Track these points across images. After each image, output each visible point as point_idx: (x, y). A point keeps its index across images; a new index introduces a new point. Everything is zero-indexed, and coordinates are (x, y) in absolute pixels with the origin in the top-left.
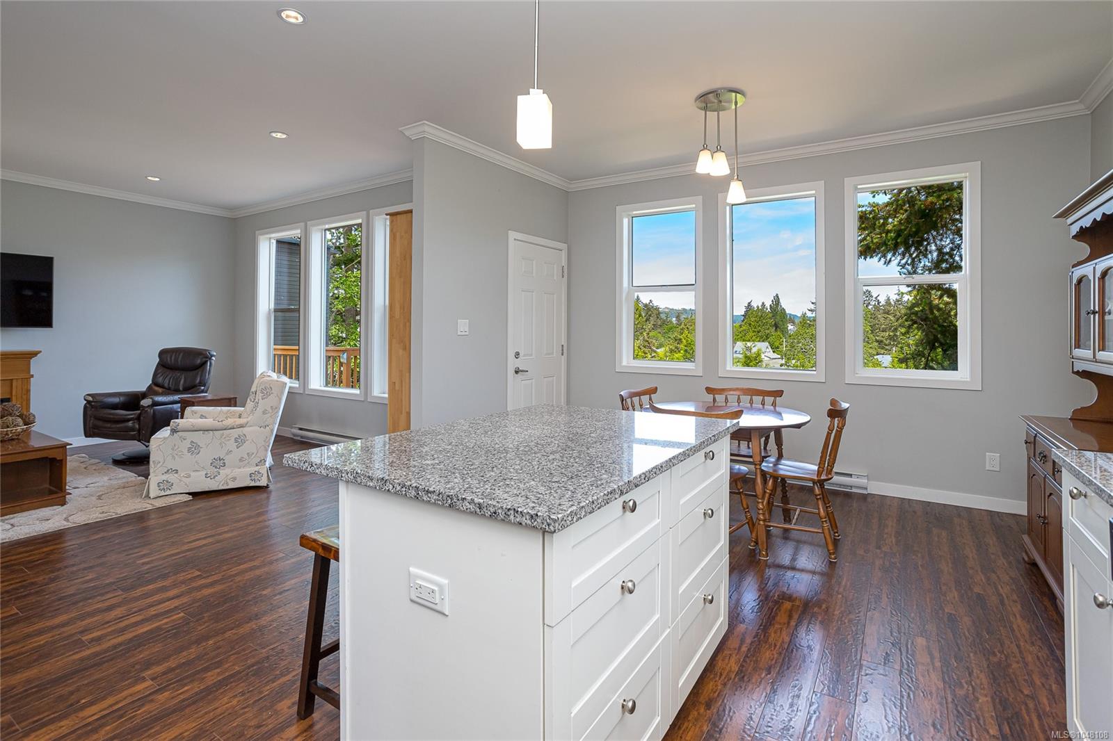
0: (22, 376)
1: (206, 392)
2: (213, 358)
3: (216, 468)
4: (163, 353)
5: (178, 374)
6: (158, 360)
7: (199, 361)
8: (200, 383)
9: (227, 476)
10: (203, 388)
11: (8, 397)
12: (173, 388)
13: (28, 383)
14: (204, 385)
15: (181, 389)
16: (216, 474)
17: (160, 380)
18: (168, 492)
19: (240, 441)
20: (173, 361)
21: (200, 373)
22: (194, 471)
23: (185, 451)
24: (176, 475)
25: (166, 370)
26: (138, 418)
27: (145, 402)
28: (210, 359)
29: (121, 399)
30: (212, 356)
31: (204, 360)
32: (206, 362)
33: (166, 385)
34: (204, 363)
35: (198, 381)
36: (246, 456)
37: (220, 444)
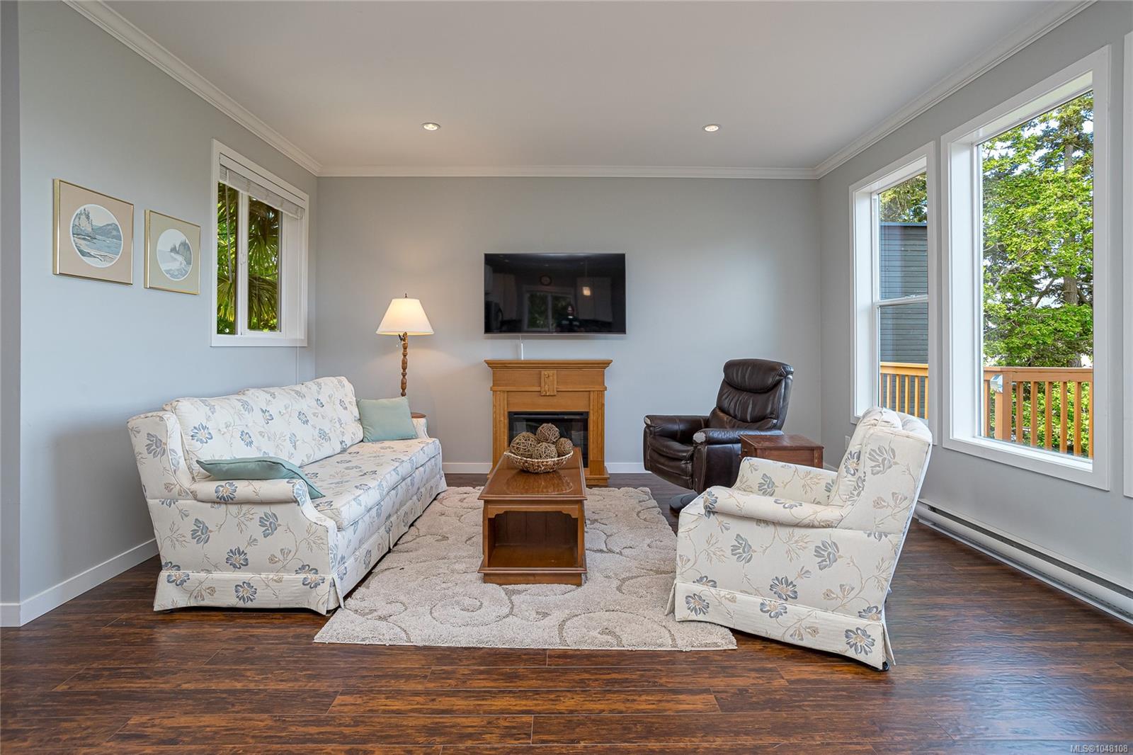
0: (597, 388)
1: (780, 429)
2: (790, 376)
3: (780, 597)
4: (730, 367)
5: (745, 396)
6: (722, 376)
7: (770, 381)
8: (772, 413)
9: (801, 620)
10: (775, 421)
11: (586, 410)
12: (739, 416)
13: (603, 396)
14: (777, 418)
15: (749, 419)
16: (779, 609)
17: (726, 404)
18: (701, 617)
19: (826, 554)
20: (739, 378)
21: (771, 398)
22: (741, 592)
23: (728, 552)
24: (713, 590)
25: (731, 389)
26: (691, 458)
27: (699, 437)
28: (786, 377)
29: (680, 426)
30: (789, 373)
31: (778, 378)
32: (779, 382)
33: (732, 412)
34: (778, 383)
35: (769, 410)
36: (837, 590)
37: (788, 552)
